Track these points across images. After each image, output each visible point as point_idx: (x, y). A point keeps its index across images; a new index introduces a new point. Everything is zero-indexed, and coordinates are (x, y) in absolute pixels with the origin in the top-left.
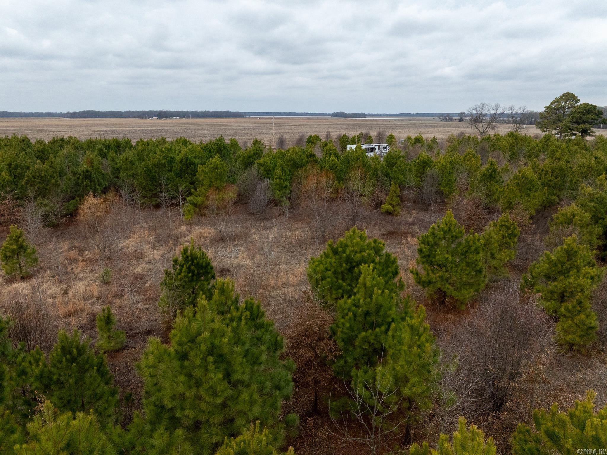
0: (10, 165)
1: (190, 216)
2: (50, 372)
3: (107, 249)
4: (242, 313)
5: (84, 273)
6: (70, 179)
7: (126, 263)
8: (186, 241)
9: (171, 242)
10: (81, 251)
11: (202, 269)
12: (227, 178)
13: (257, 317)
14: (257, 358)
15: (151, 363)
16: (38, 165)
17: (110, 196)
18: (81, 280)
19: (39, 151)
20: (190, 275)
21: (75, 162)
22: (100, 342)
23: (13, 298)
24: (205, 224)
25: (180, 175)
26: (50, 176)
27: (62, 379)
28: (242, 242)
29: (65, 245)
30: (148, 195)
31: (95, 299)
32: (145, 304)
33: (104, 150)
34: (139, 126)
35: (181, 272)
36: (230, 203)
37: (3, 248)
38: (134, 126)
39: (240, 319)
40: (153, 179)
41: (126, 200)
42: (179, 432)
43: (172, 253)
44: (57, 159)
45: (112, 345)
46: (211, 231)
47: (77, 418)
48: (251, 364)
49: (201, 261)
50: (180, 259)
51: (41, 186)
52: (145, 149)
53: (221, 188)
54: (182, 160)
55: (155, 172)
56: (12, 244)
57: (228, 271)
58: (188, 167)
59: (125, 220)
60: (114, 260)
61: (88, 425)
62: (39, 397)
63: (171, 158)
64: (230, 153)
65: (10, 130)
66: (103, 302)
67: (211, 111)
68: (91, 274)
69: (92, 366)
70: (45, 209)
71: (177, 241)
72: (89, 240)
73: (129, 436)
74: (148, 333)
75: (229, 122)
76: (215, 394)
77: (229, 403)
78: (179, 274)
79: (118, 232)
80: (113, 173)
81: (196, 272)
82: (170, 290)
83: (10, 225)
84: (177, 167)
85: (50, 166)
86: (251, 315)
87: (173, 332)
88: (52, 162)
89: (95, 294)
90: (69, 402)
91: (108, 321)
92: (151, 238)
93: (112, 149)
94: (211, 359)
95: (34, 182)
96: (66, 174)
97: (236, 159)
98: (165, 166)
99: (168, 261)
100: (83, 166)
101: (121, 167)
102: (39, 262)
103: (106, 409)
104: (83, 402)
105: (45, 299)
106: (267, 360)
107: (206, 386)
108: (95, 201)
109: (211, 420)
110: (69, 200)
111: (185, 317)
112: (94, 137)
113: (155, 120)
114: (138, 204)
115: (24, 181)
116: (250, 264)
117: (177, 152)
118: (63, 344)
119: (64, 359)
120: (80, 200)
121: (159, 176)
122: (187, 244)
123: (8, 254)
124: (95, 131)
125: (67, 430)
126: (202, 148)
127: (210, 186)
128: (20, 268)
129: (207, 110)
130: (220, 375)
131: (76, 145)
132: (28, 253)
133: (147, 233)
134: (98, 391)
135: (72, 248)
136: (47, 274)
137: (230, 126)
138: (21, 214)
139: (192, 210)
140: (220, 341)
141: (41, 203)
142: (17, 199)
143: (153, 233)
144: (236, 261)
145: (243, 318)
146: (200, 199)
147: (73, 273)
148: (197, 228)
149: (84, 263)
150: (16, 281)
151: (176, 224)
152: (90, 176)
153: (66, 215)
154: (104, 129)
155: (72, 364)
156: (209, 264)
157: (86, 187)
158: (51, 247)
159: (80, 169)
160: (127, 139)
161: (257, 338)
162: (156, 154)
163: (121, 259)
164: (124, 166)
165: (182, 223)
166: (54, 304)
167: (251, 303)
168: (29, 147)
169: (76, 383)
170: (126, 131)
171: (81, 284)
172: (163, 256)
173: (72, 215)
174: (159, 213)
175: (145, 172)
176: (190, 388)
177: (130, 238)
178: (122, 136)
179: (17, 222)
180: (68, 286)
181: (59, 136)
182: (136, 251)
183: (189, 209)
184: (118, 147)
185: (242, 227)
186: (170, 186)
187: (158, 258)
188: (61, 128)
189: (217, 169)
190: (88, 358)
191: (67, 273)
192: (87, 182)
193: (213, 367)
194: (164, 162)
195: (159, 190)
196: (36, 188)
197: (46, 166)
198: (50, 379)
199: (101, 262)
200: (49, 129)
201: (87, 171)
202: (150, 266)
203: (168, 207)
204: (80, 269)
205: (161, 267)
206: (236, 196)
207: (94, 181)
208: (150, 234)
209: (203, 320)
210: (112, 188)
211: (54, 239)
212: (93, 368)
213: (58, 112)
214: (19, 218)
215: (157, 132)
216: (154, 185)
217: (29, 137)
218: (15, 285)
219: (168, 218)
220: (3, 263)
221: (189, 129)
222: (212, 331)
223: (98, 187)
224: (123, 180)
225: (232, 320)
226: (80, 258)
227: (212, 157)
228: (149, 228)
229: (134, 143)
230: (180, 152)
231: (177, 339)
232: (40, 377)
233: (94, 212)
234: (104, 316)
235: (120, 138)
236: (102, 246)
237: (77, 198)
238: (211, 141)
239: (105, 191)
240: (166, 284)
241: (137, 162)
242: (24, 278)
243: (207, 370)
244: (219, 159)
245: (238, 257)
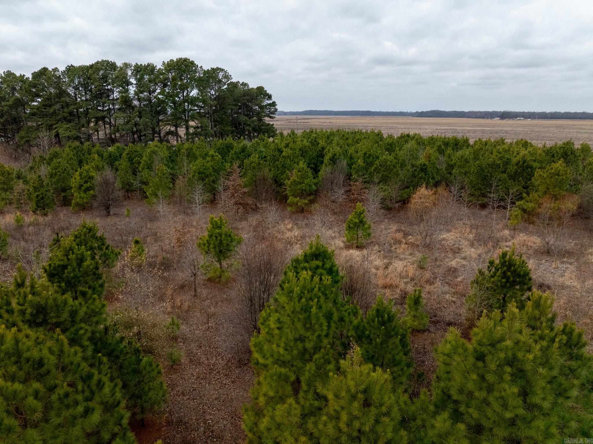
0: (365, 154)
1: (516, 221)
2: (364, 327)
3: (428, 237)
4: (556, 335)
5: (404, 254)
6: (408, 171)
7: (443, 255)
8: (507, 246)
9: (490, 243)
10: (406, 235)
11: (518, 278)
12: (568, 186)
13: (575, 346)
14: (565, 390)
15: (446, 352)
16: (386, 156)
17: (441, 190)
18: (401, 260)
19: (388, 145)
20: (504, 280)
21: (415, 156)
22: (406, 318)
23: (348, 261)
24: (531, 232)
25: (513, 177)
26: (393, 166)
27: (372, 336)
28: (573, 260)
29: (394, 227)
30: (476, 193)
31: (409, 280)
32: (452, 297)
33: (443, 147)
34: (480, 126)
35: (495, 275)
36: (567, 215)
37: (349, 220)
38: (475, 126)
39: (553, 340)
40: (484, 178)
41: (454, 195)
42: (461, 426)
43: (489, 255)
44: (401, 152)
45: (416, 324)
46: (536, 241)
47: (377, 372)
48: (556, 395)
49: (519, 269)
50: (497, 262)
51: (385, 173)
52: (481, 149)
53: (558, 196)
54: (519, 162)
55: (488, 172)
56: (355, 218)
57: (549, 287)
58: (524, 170)
59: (450, 214)
60: (432, 249)
61: (383, 382)
62: (353, 344)
63: (508, 159)
64: (578, 160)
65: (370, 126)
66: (416, 284)
67: (563, 112)
68: (410, 257)
69: (397, 334)
70: (384, 193)
71: (497, 244)
72: (415, 227)
73: (413, 408)
74: (450, 324)
75: (583, 125)
76: (505, 406)
77: (519, 423)
78: (492, 277)
79: (441, 224)
80: (447, 169)
81: (512, 279)
82: (480, 290)
83: (357, 202)
84: (511, 169)
85: (395, 158)
86: (568, 341)
87: (475, 330)
88: (397, 155)
89: (410, 275)
90: (373, 357)
91: (417, 301)
92: (471, 236)
93: (450, 146)
94: (508, 369)
95: (380, 169)
96: (406, 166)
97: (584, 167)
98: (500, 167)
99: (484, 262)
100: (422, 160)
101: (455, 164)
102: (371, 237)
103: (400, 376)
104: (383, 362)
105: (370, 268)
106: (577, 397)
107: (496, 394)
108: (426, 192)
109: (495, 430)
110: (404, 189)
111: (491, 319)
112: (435, 135)
113: (497, 120)
114: (465, 201)
115: (373, 168)
116: (579, 287)
117: (515, 154)
118: (379, 307)
119: (376, 319)
120: (414, 189)
121: (491, 176)
122: (508, 249)
123: (351, 225)
124: (437, 129)
125: (367, 378)
126: (544, 151)
127: (545, 193)
128: (357, 239)
129: (558, 111)
130: (516, 390)
131: (420, 141)
132: (365, 228)
133: (468, 230)
134: (397, 358)
135: (398, 231)
136: (375, 248)
137: (584, 129)
138: (366, 195)
139: (520, 216)
140: (524, 356)
141: (382, 188)
142: (365, 182)
143: (474, 231)
144: (560, 279)
145: (557, 340)
146: (531, 205)
147: (396, 252)
148: (521, 235)
149: (407, 246)
150: (353, 248)
151: (500, 226)
152: (426, 169)
153: (400, 201)
154: (446, 128)
155: (381, 327)
156: (528, 274)
157: (421, 179)
158: (383, 227)
159: (419, 163)
160: (465, 137)
161: (570, 369)
162: (492, 154)
163: (438, 249)
164: (459, 163)
165: (506, 227)
166: (376, 275)
167: (571, 328)
168: (381, 140)
169: (381, 343)
170: (465, 130)
171: (400, 263)
172: (479, 255)
173: (405, 202)
174: (484, 213)
175: (478, 170)
176: (481, 389)
177: (451, 232)
178: (461, 135)
179: (362, 201)
180: (390, 263)
181: (406, 132)
182: (454, 245)
183: (516, 213)
184: (456, 145)
185: (576, 244)
186: (500, 187)
187: (474, 257)
188: (409, 126)
189: (558, 175)
190: (395, 327)
191: (390, 251)
192: (422, 174)
193: (509, 378)
194: (499, 162)
195: (489, 190)
196: (380, 175)
197: (391, 158)
198: (363, 332)
199: (421, 248)
200: (399, 126)
201: (424, 165)
202: (464, 262)
203: (494, 208)
204: (402, 250)
205: (476, 266)
206: (575, 208)
207: (429, 174)
208: (471, 232)
209: (510, 327)
210: (444, 183)
211: (386, 220)
212: (397, 337)
213: (409, 111)
214: (364, 198)
215: (496, 133)
216: (484, 185)
217: (382, 132)
218: (351, 251)
219: (493, 220)
220: (346, 232)
221: (533, 131)
222: (517, 343)
223: (431, 180)
224: (455, 177)
225: (542, 338)
226: (404, 241)
227: (555, 162)
228: (471, 226)
229: (471, 142)
230: (518, 154)
231: (479, 337)
232: (357, 328)
233: (423, 202)
234: (414, 296)
235: (459, 136)
236: (424, 234)
237: (411, 188)
238: (556, 144)
239: (437, 184)
240: (477, 283)
241: (471, 161)
242: (359, 247)
243: (502, 378)
244: (563, 164)
245: (564, 276)
